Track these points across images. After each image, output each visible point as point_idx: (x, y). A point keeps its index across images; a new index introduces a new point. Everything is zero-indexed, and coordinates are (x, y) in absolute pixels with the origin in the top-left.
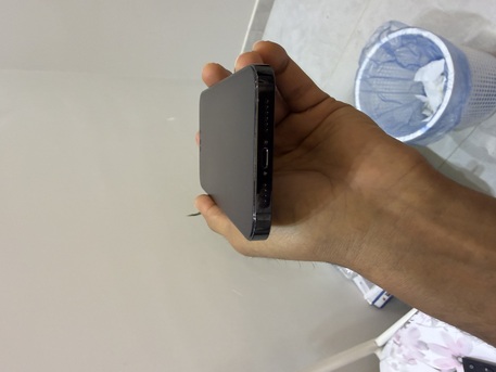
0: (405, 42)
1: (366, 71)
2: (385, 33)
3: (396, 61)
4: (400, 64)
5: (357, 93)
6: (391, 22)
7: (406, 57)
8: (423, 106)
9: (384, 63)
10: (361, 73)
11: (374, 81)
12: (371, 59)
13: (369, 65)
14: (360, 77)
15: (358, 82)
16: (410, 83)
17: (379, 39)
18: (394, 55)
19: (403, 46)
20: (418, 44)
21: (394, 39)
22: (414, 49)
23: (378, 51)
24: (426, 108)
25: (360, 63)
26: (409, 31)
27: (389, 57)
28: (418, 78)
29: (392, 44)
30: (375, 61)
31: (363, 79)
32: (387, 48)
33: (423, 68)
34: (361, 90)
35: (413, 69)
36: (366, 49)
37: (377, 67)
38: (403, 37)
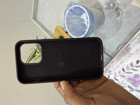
0: (76, 8)
1: (67, 17)
2: (70, 6)
3: (75, 14)
4: (76, 14)
5: (66, 24)
6: (71, 3)
7: (77, 12)
8: (84, 25)
10: (65, 18)
11: (70, 20)
12: (67, 14)
13: (67, 16)
14: (65, 20)
16: (80, 19)
17: (68, 8)
18: (73, 12)
19: (75, 10)
20: (79, 9)
22: (79, 10)
23: (69, 12)
24: (85, 25)
25: (65, 16)
26: (76, 6)
27: (72, 13)
29: (72, 9)
30: (69, 14)
31: (66, 20)
32: (71, 10)
33: (82, 15)
34: (66, 23)
35: (80, 15)
36: (66, 11)
37: (70, 16)
38: (75, 7)
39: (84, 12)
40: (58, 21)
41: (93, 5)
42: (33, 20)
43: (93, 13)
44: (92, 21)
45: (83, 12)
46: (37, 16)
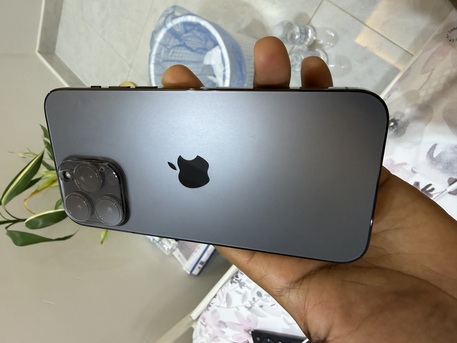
0: (188, 28)
1: (158, 55)
2: (169, 18)
3: (184, 45)
4: (189, 48)
6: (174, 7)
7: (193, 41)
9: (174, 47)
10: (153, 58)
12: (161, 44)
14: (153, 61)
15: (152, 66)
17: (164, 24)
18: (181, 40)
19: (186, 32)
20: (199, 30)
21: (177, 25)
22: (198, 34)
23: (165, 36)
25: (152, 48)
26: (190, 19)
27: (177, 42)
28: (207, 62)
29: (177, 30)
30: (165, 46)
31: (156, 64)
32: (172, 32)
33: (210, 53)
34: (156, 75)
35: (202, 53)
36: (155, 33)
37: (169, 51)
38: (185, 24)
39: (216, 44)
40: (131, 66)
41: (243, 26)
42: (39, 55)
43: (243, 49)
44: (238, 73)
45: (210, 43)
46: (55, 44)
